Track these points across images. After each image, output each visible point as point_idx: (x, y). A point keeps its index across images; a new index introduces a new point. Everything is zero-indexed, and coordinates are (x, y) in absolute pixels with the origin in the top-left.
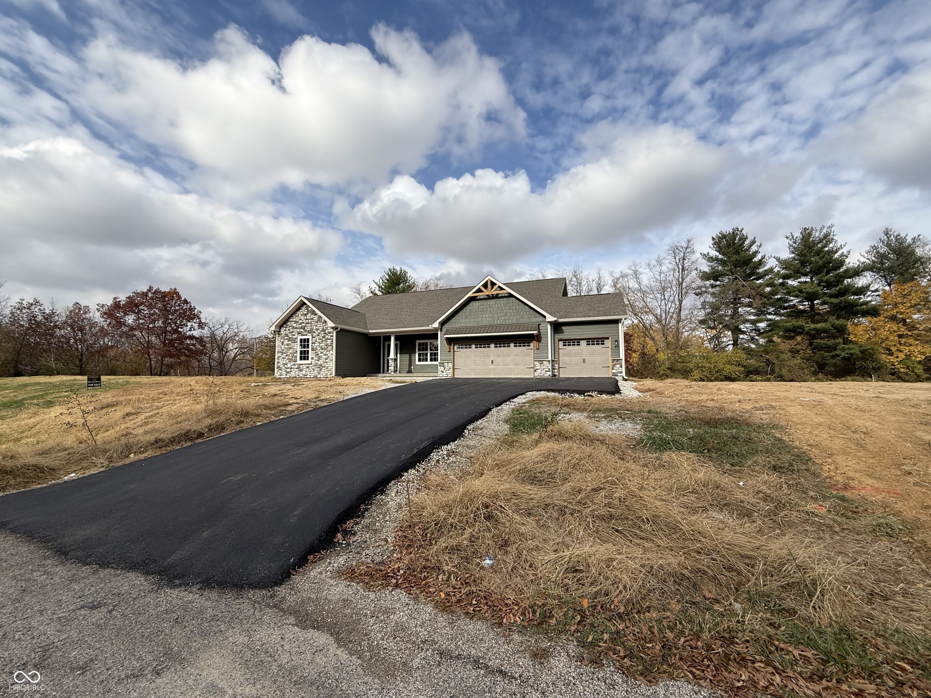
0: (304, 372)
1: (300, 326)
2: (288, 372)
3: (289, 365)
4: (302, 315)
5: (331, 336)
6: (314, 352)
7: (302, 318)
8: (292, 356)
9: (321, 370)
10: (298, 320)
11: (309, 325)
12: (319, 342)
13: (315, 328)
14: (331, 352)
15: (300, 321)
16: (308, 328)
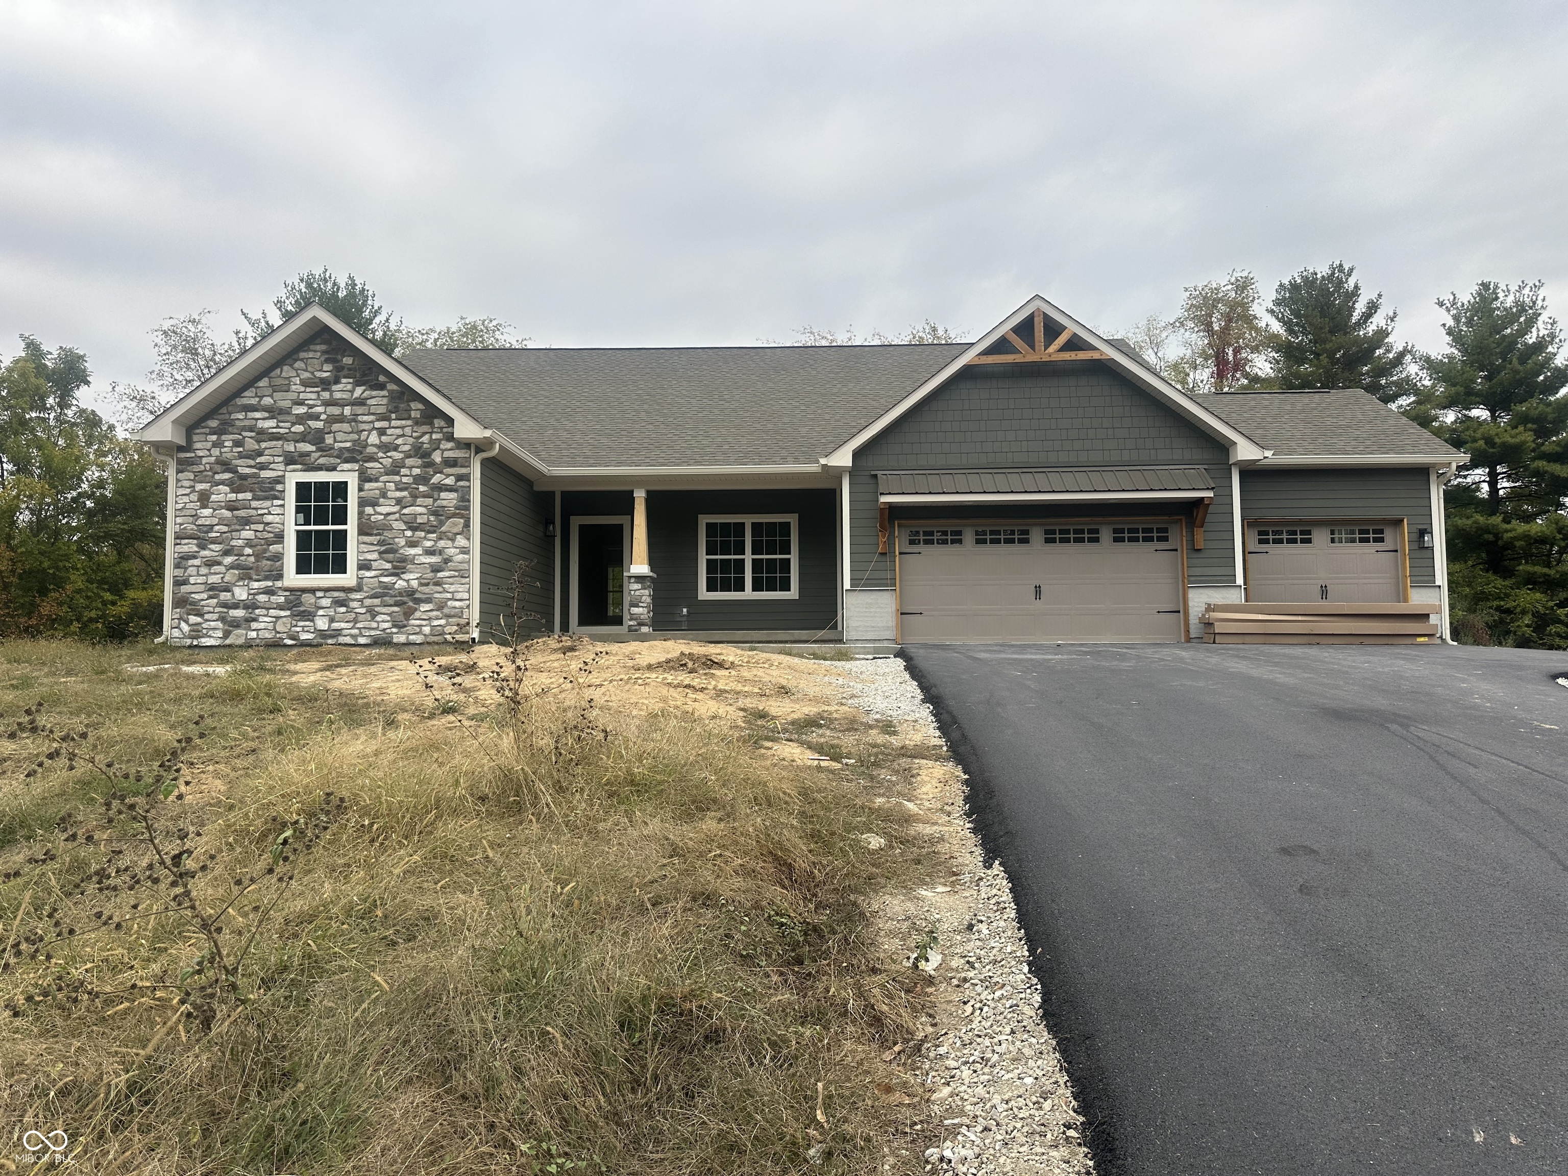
0: (322, 624)
1: (299, 428)
2: (236, 624)
3: (241, 594)
4: (305, 384)
5: (459, 478)
6: (374, 539)
7: (310, 395)
8: (258, 556)
9: (408, 614)
10: (288, 404)
11: (346, 427)
12: (399, 501)
13: (374, 439)
14: (461, 541)
15: (301, 410)
16: (341, 438)
